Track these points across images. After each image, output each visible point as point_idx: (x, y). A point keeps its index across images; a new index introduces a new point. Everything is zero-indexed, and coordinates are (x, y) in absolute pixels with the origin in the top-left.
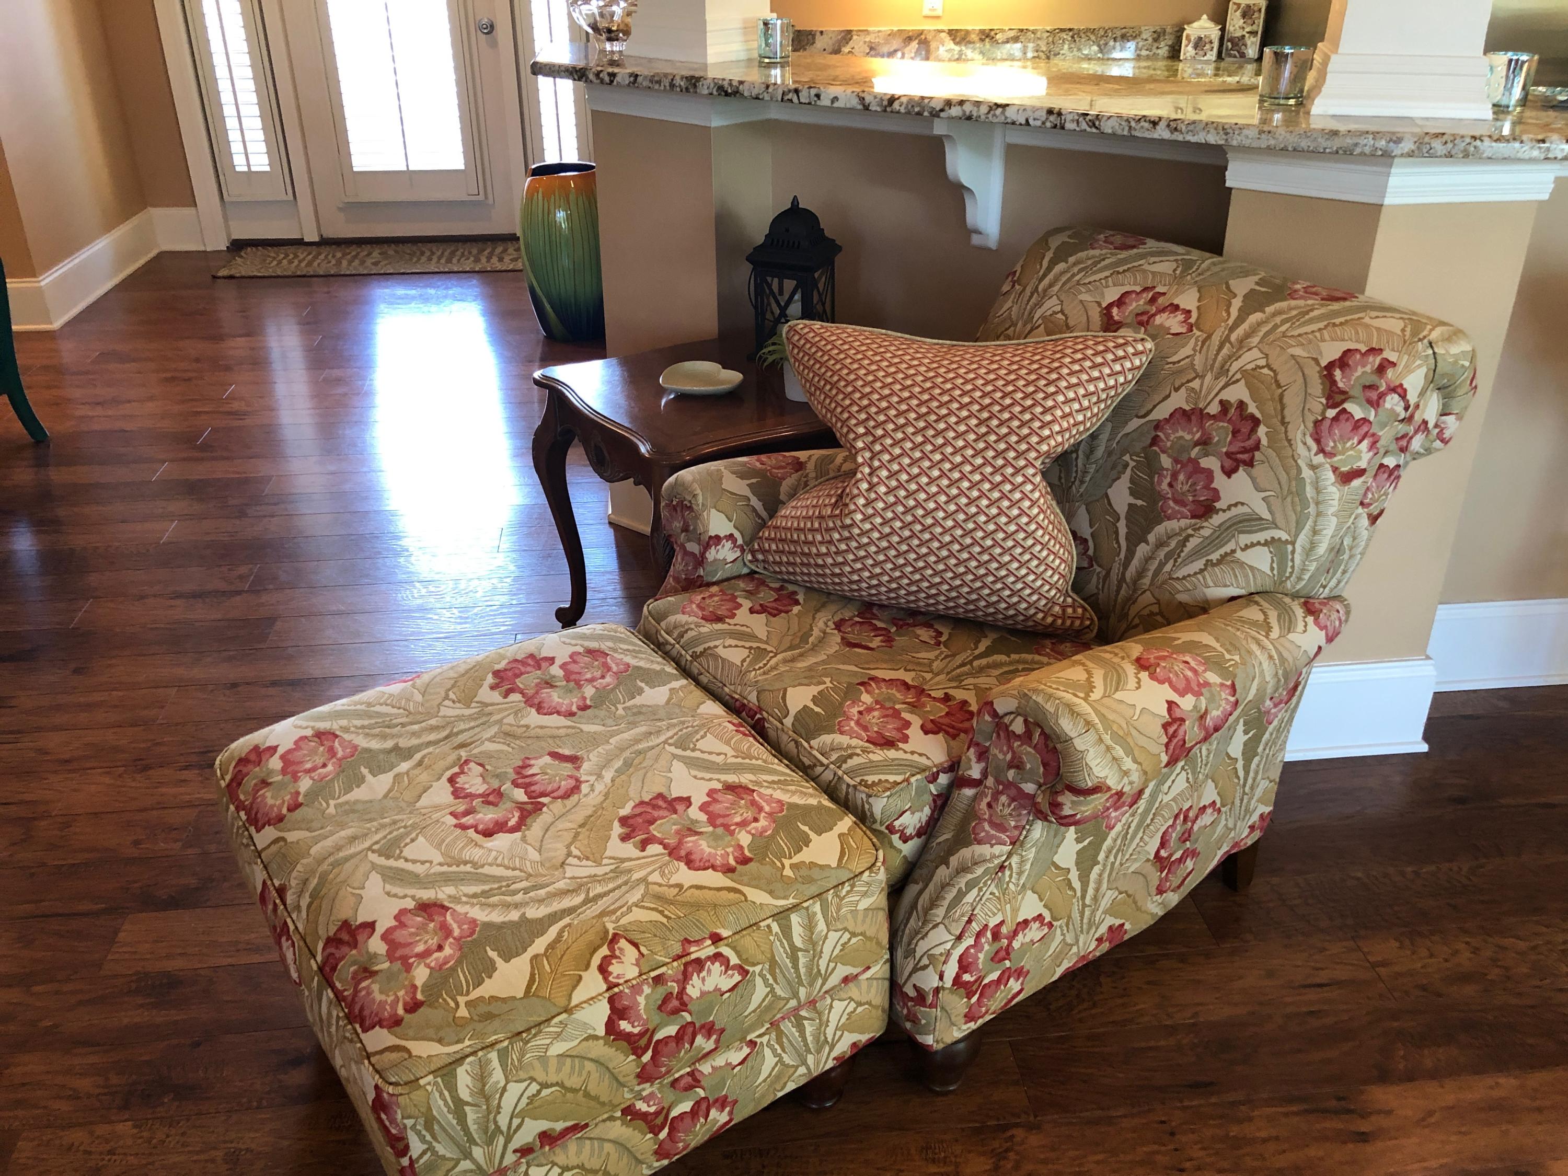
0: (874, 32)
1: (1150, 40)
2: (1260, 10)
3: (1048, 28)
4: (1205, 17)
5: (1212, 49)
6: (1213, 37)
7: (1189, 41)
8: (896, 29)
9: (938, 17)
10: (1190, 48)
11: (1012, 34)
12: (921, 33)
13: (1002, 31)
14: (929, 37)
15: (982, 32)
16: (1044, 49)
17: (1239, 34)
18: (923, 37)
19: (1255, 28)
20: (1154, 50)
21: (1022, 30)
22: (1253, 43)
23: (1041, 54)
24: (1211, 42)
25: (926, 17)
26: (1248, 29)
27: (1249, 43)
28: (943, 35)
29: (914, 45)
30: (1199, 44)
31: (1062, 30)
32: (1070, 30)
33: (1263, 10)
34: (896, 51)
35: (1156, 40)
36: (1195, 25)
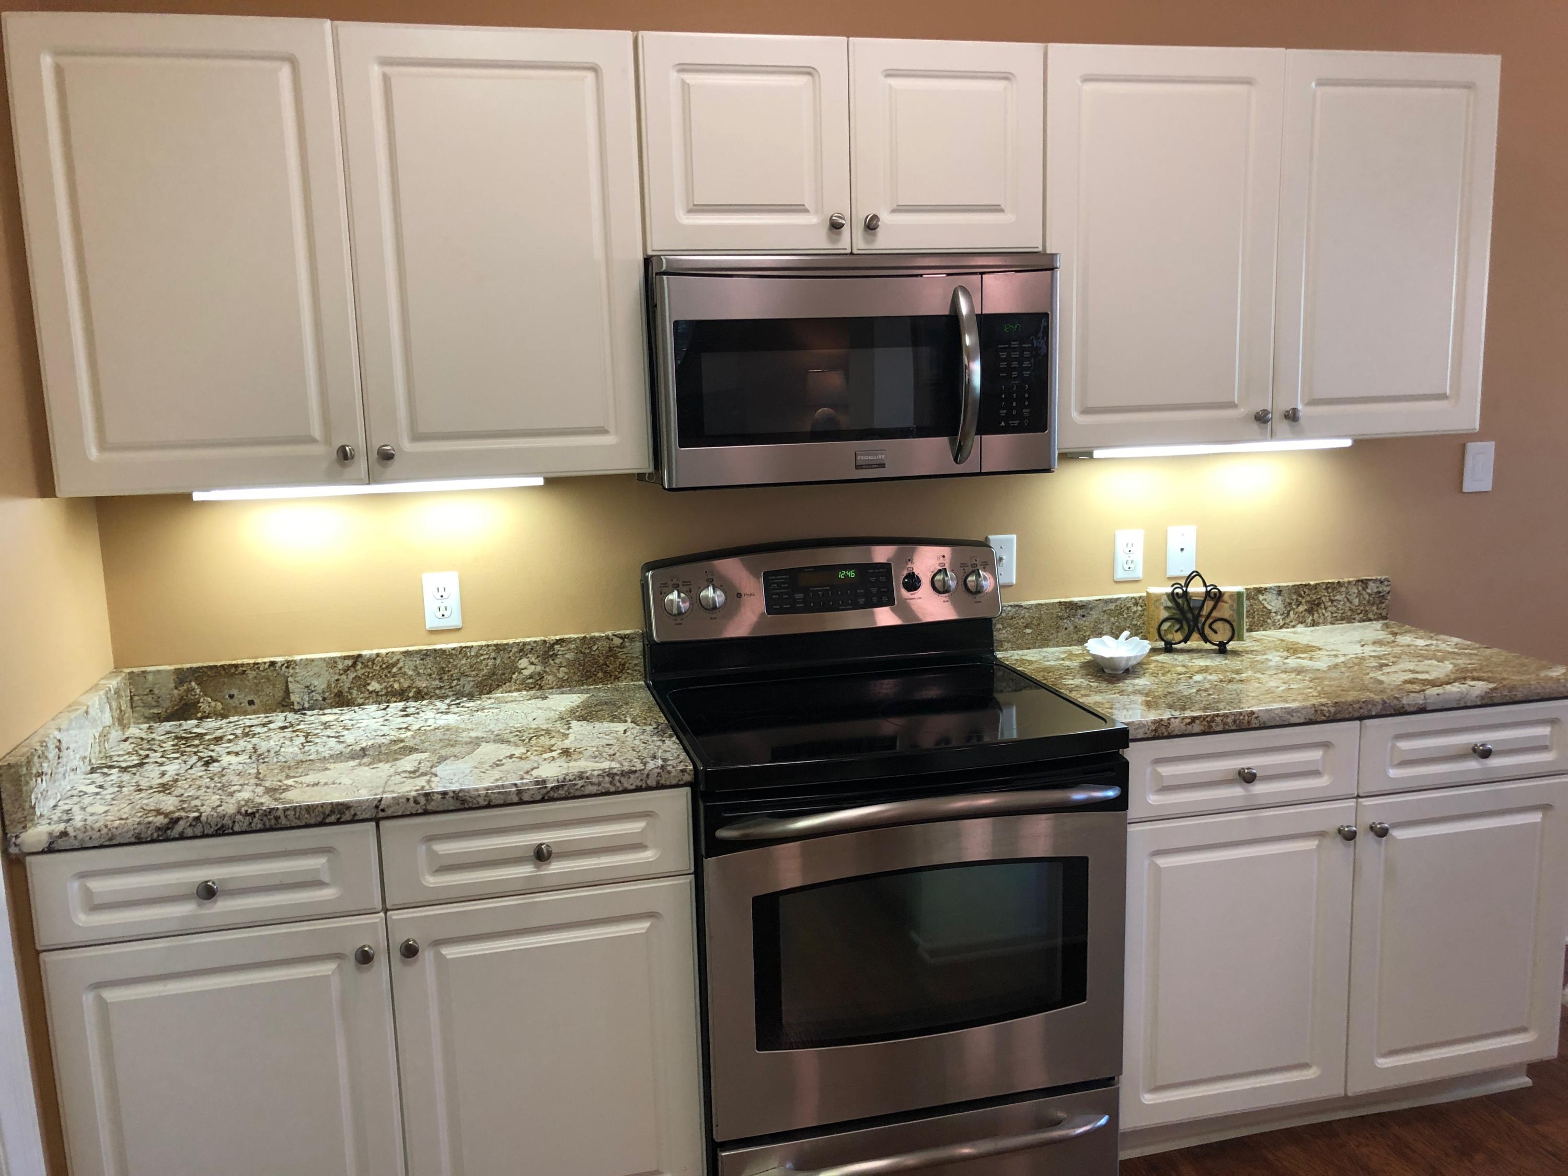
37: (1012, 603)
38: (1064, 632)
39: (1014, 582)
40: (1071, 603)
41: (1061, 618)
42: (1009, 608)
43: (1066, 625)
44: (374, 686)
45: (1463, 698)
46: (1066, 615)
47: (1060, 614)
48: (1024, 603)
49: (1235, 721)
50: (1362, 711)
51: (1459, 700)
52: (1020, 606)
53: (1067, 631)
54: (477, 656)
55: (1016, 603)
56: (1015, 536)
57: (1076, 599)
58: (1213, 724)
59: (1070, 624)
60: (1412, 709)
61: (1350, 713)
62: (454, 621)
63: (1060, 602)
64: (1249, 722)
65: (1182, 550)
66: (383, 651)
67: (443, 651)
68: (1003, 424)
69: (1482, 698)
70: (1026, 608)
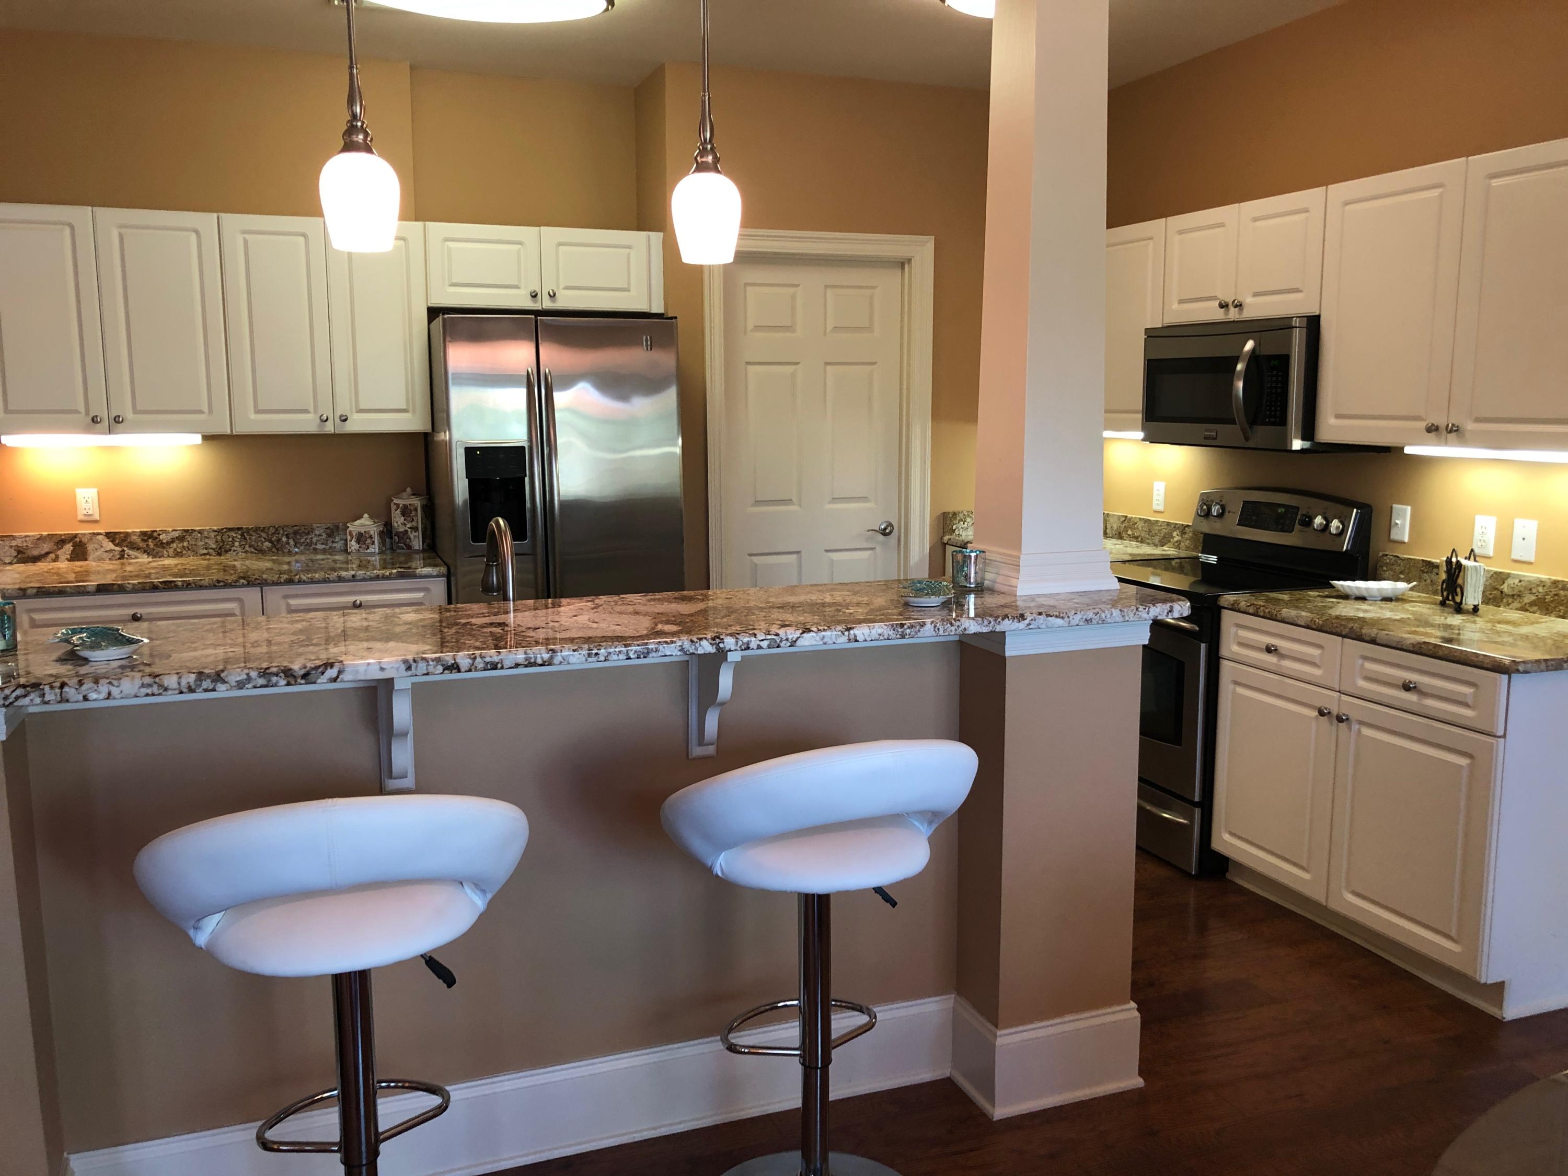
0: (20, 537)
1: (324, 536)
2: (416, 510)
3: (215, 528)
4: (366, 515)
5: (373, 543)
6: (372, 533)
7: (352, 537)
8: (45, 533)
9: (96, 522)
10: (353, 543)
11: (176, 534)
12: (76, 536)
13: (164, 532)
14: (85, 540)
15: (143, 534)
16: (214, 546)
17: (402, 529)
18: (78, 540)
19: (414, 524)
20: (330, 544)
21: (187, 531)
22: (415, 537)
23: (211, 551)
24: (371, 537)
25: (82, 521)
26: (409, 525)
27: (412, 536)
28: (100, 537)
29: (69, 547)
30: (361, 538)
31: (230, 530)
32: (239, 529)
33: (419, 509)
34: (47, 554)
35: (329, 536)
36: (358, 522)
37: (1395, 554)
38: (1424, 583)
39: (1406, 540)
40: (1430, 562)
41: (1423, 572)
42: (1391, 557)
43: (1425, 578)
44: (1130, 532)
45: (1402, 642)
46: (1426, 570)
47: (1422, 569)
48: (1399, 555)
49: (1269, 612)
50: (1337, 629)
51: (1399, 642)
52: (1398, 557)
53: (1426, 583)
54: (1161, 526)
55: (1397, 555)
56: (1409, 508)
57: (1434, 561)
58: (1259, 610)
59: (1428, 578)
60: (1367, 638)
61: (1330, 628)
62: (1161, 508)
63: (1423, 560)
64: (1276, 615)
65: (1524, 539)
66: (1134, 516)
67: (1150, 520)
68: (1267, 420)
69: (1413, 645)
70: (1401, 559)
